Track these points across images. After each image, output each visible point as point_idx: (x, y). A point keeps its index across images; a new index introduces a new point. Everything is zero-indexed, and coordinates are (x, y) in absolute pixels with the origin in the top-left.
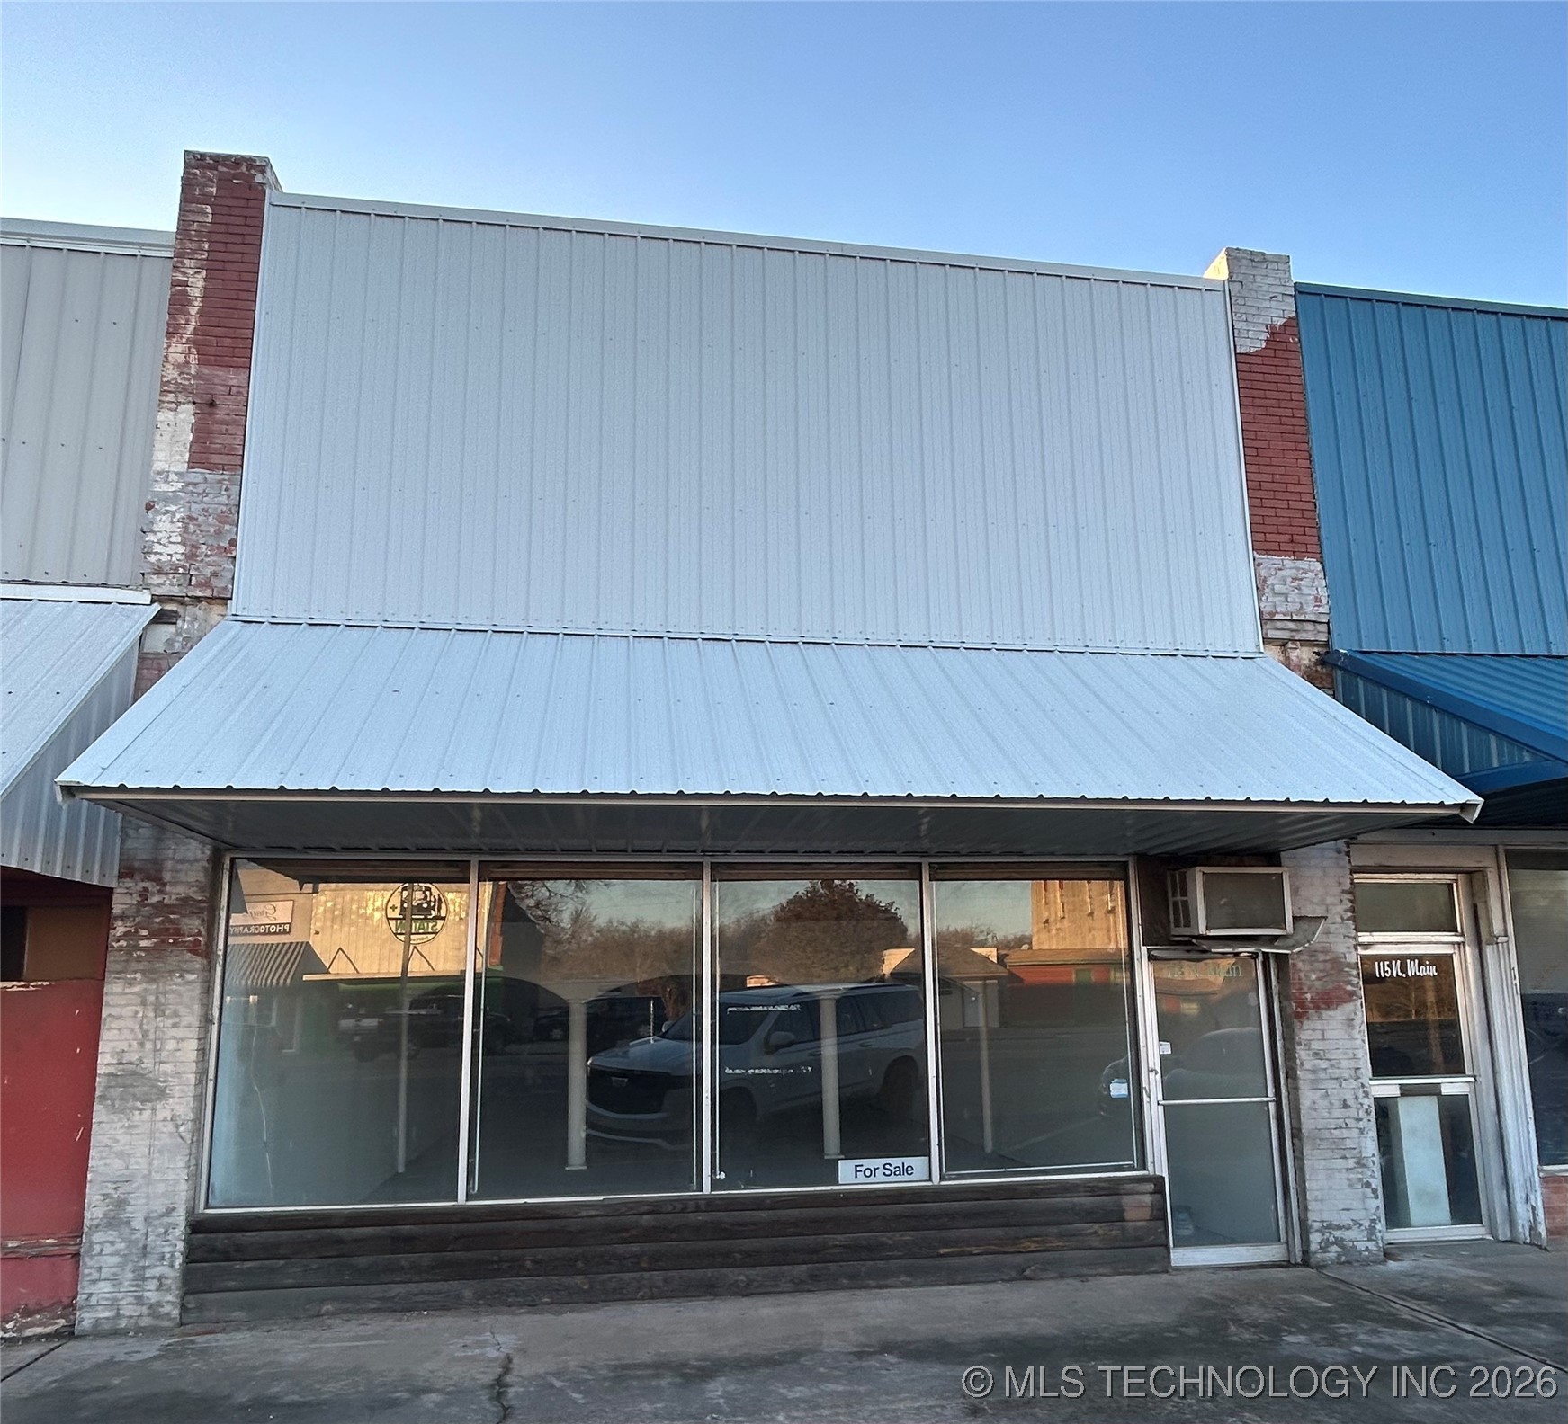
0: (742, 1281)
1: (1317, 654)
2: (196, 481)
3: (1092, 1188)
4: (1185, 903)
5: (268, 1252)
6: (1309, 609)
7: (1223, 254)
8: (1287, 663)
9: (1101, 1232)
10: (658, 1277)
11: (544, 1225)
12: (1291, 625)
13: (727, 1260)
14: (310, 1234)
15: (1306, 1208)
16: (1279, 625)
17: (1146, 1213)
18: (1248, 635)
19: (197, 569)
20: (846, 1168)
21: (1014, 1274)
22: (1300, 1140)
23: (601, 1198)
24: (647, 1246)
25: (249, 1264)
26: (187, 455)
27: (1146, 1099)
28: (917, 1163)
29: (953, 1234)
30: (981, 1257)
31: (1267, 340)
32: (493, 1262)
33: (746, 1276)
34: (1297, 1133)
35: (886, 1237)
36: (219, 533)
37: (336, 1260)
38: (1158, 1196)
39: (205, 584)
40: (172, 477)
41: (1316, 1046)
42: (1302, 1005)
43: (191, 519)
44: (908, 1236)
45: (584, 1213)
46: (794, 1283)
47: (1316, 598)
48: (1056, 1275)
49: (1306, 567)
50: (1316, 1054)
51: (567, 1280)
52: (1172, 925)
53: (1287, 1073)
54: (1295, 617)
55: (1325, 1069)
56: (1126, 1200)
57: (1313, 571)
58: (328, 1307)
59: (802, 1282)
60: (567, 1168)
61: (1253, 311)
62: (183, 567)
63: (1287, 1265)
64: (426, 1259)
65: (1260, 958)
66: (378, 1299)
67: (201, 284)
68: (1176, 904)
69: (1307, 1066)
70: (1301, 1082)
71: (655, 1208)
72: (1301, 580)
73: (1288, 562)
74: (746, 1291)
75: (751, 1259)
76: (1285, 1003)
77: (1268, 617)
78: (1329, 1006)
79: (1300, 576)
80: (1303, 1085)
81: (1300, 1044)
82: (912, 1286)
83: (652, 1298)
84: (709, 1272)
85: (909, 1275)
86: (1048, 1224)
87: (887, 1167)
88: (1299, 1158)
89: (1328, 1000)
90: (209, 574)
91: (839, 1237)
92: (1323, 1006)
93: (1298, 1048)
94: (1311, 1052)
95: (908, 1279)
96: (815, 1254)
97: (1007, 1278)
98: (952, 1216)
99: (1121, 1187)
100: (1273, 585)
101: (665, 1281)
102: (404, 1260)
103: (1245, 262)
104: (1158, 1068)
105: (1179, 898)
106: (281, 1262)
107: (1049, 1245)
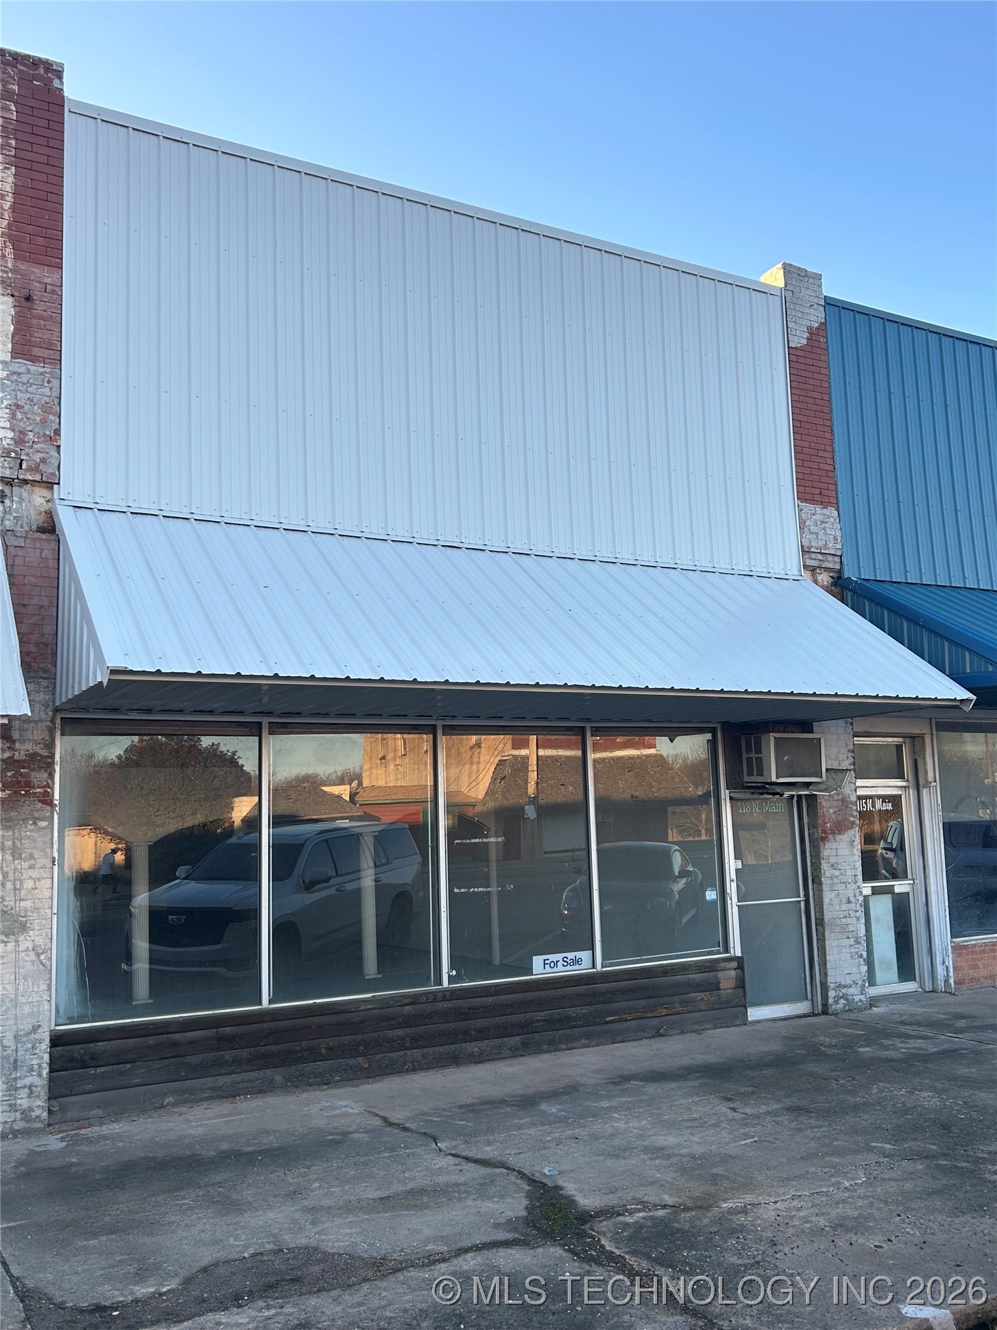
1: (832, 577)
2: (20, 371)
3: (698, 967)
4: (759, 760)
6: (830, 545)
7: (780, 265)
8: (816, 582)
9: (705, 998)
10: (417, 1053)
11: (333, 1019)
15: (826, 975)
20: (537, 961)
22: (823, 926)
23: (370, 995)
24: (408, 1030)
27: (729, 902)
29: (615, 1006)
31: (808, 339)
32: (296, 1052)
34: (820, 922)
35: (570, 1012)
36: (43, 422)
37: (173, 1060)
41: (832, 860)
45: (362, 1008)
46: (512, 1050)
47: (835, 537)
49: (829, 514)
50: (832, 866)
51: (351, 1062)
52: (745, 773)
53: (813, 880)
54: (823, 551)
56: (720, 974)
57: (832, 517)
58: (170, 1099)
59: (517, 1049)
61: (799, 315)
62: (15, 452)
64: (245, 1053)
65: (795, 798)
66: (209, 1089)
68: (749, 760)
71: (414, 1000)
72: (826, 523)
73: (819, 510)
74: (479, 1058)
76: (812, 831)
79: (825, 520)
81: (823, 859)
82: (589, 1047)
83: (414, 1070)
84: (453, 1047)
85: (587, 1039)
86: (674, 995)
87: (565, 959)
88: (822, 939)
90: (38, 460)
91: (540, 1013)
93: (822, 862)
96: (525, 1028)
98: (613, 993)
103: (795, 275)
105: (753, 755)
106: (129, 1066)
107: (674, 1010)
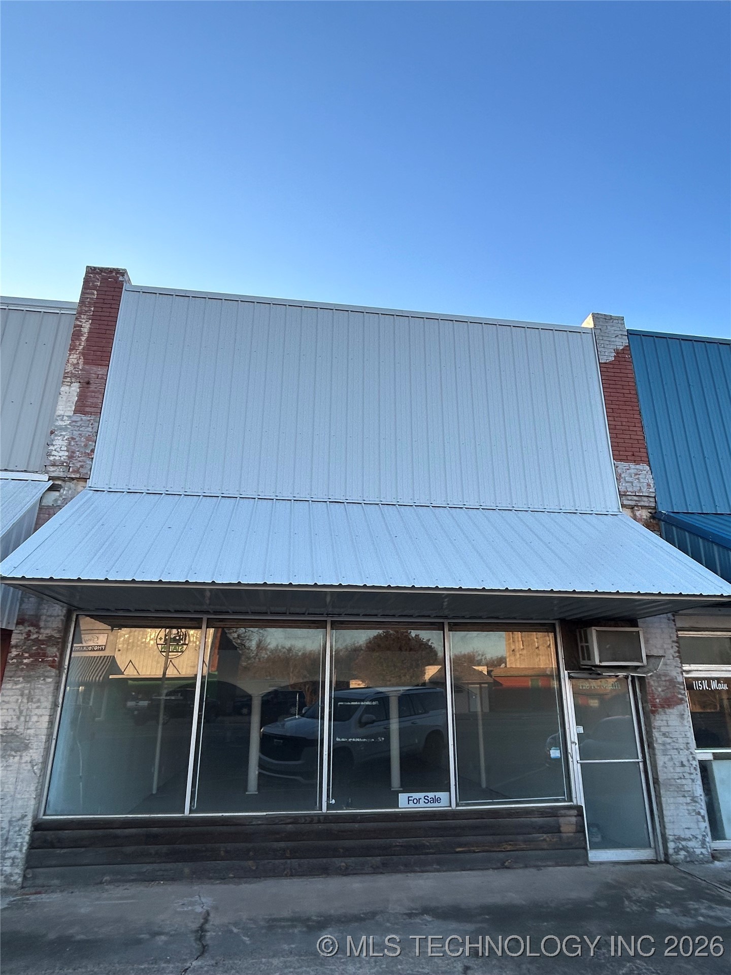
0: (343, 866)
1: (650, 513)
2: (77, 420)
3: (542, 812)
4: (587, 647)
5: (76, 843)
6: (644, 490)
7: (590, 316)
8: (635, 518)
9: (548, 839)
10: (295, 862)
11: (233, 829)
12: (635, 498)
13: (334, 853)
14: (100, 832)
15: (664, 827)
16: (629, 498)
17: (573, 828)
18: (613, 503)
19: (73, 464)
20: (403, 798)
21: (499, 865)
22: (659, 785)
23: (265, 814)
24: (290, 844)
25: (65, 850)
26: (74, 407)
27: (570, 759)
28: (442, 795)
29: (463, 839)
30: (480, 854)
31: (615, 356)
32: (202, 852)
33: (345, 862)
34: (656, 781)
35: (425, 841)
36: (86, 446)
37: (113, 848)
38: (580, 818)
39: (77, 471)
40: (65, 418)
41: (663, 729)
42: (654, 706)
43: (73, 439)
44: (438, 840)
45: (254, 823)
46: (373, 868)
47: (648, 484)
48: (521, 866)
49: (642, 468)
50: (664, 734)
51: (243, 863)
52: (581, 659)
53: (649, 746)
54: (637, 494)
55: (670, 743)
56: (561, 820)
57: (645, 470)
58: (107, 878)
59: (378, 867)
60: (247, 793)
61: (608, 343)
62: (66, 463)
63: (656, 862)
64: (164, 848)
65: (630, 679)
66: (136, 873)
67: (88, 326)
68: (582, 647)
69: (660, 741)
70: (657, 750)
71: (295, 820)
72: (639, 475)
73: (632, 466)
74: (346, 872)
75: (349, 852)
76: (645, 705)
77: (623, 494)
78: (669, 706)
79: (638, 473)
80: (658, 753)
81: (654, 728)
82: (440, 871)
83: (292, 875)
84: (325, 860)
85: (438, 865)
86: (518, 834)
87: (426, 798)
88: (658, 796)
89: (670, 702)
90: (79, 466)
91: (399, 840)
92: (666, 706)
93: (654, 730)
94: (661, 733)
95: (438, 867)
96: (385, 851)
97: (495, 867)
98: (463, 828)
99: (559, 812)
100: (625, 477)
101: (299, 865)
102: (153, 849)
103: (602, 319)
104: (577, 742)
105: (584, 644)
106: (83, 849)
107: (518, 847)
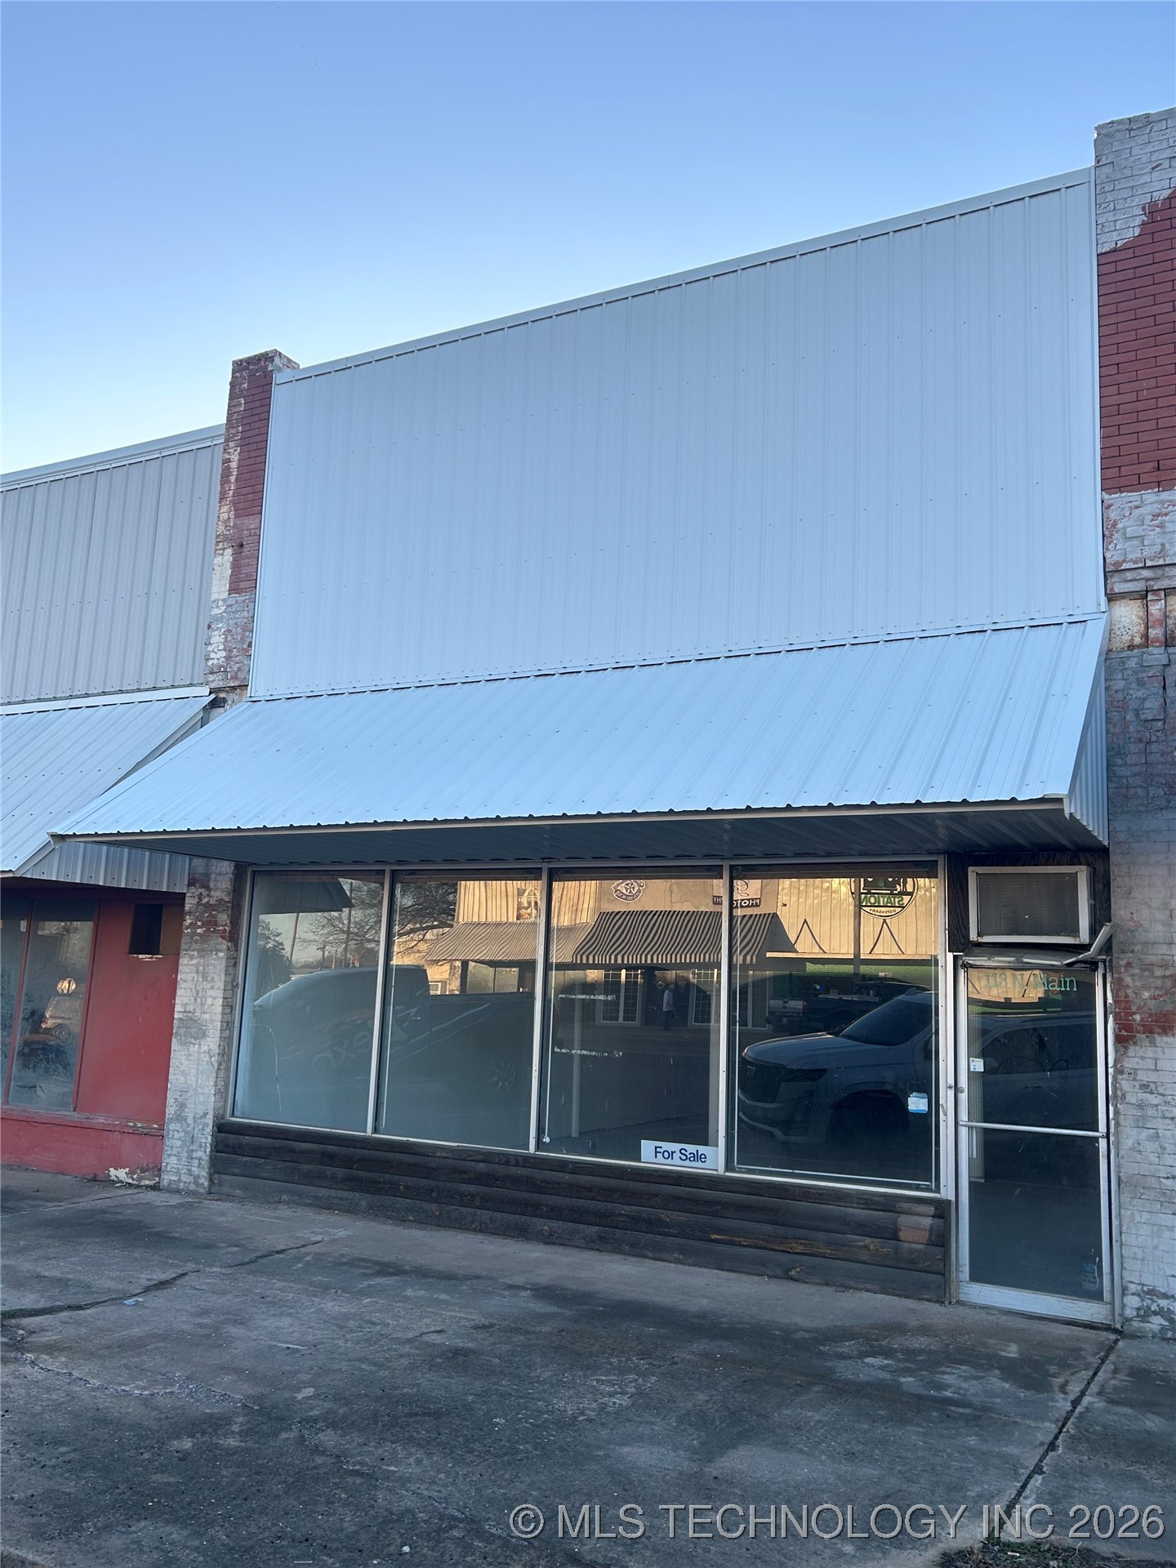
0: (546, 1231)
2: (232, 603)
3: (867, 1201)
9: (872, 1247)
10: (486, 1215)
12: (1145, 573)
13: (534, 1210)
16: (1132, 574)
17: (925, 1237)
18: (1087, 593)
19: (230, 667)
20: (647, 1147)
21: (779, 1272)
24: (481, 1189)
25: (245, 1158)
26: (228, 586)
28: (707, 1151)
29: (726, 1222)
30: (746, 1249)
31: (1142, 226)
32: (380, 1183)
33: (549, 1226)
37: (291, 1164)
38: (939, 1221)
39: (235, 678)
40: (221, 603)
42: (1128, 1027)
43: (229, 631)
44: (683, 1217)
48: (821, 1281)
51: (425, 1205)
55: (1157, 1106)
56: (903, 1220)
62: (223, 667)
63: (1108, 1328)
64: (341, 1172)
66: (312, 1196)
67: (237, 458)
69: (1132, 1099)
70: (1125, 1117)
71: (490, 1158)
74: (549, 1239)
75: (555, 1213)
77: (1115, 568)
78: (1165, 1030)
80: (1127, 1122)
82: (684, 1264)
83: (481, 1231)
84: (523, 1218)
85: (681, 1253)
86: (817, 1229)
87: (683, 1151)
89: (1166, 1023)
91: (627, 1208)
92: (1157, 1030)
94: (1137, 1084)
95: (681, 1257)
97: (773, 1274)
98: (725, 1205)
99: (898, 1205)
100: (1125, 527)
101: (491, 1219)
102: (328, 1171)
104: (965, 1085)
107: (815, 1249)
